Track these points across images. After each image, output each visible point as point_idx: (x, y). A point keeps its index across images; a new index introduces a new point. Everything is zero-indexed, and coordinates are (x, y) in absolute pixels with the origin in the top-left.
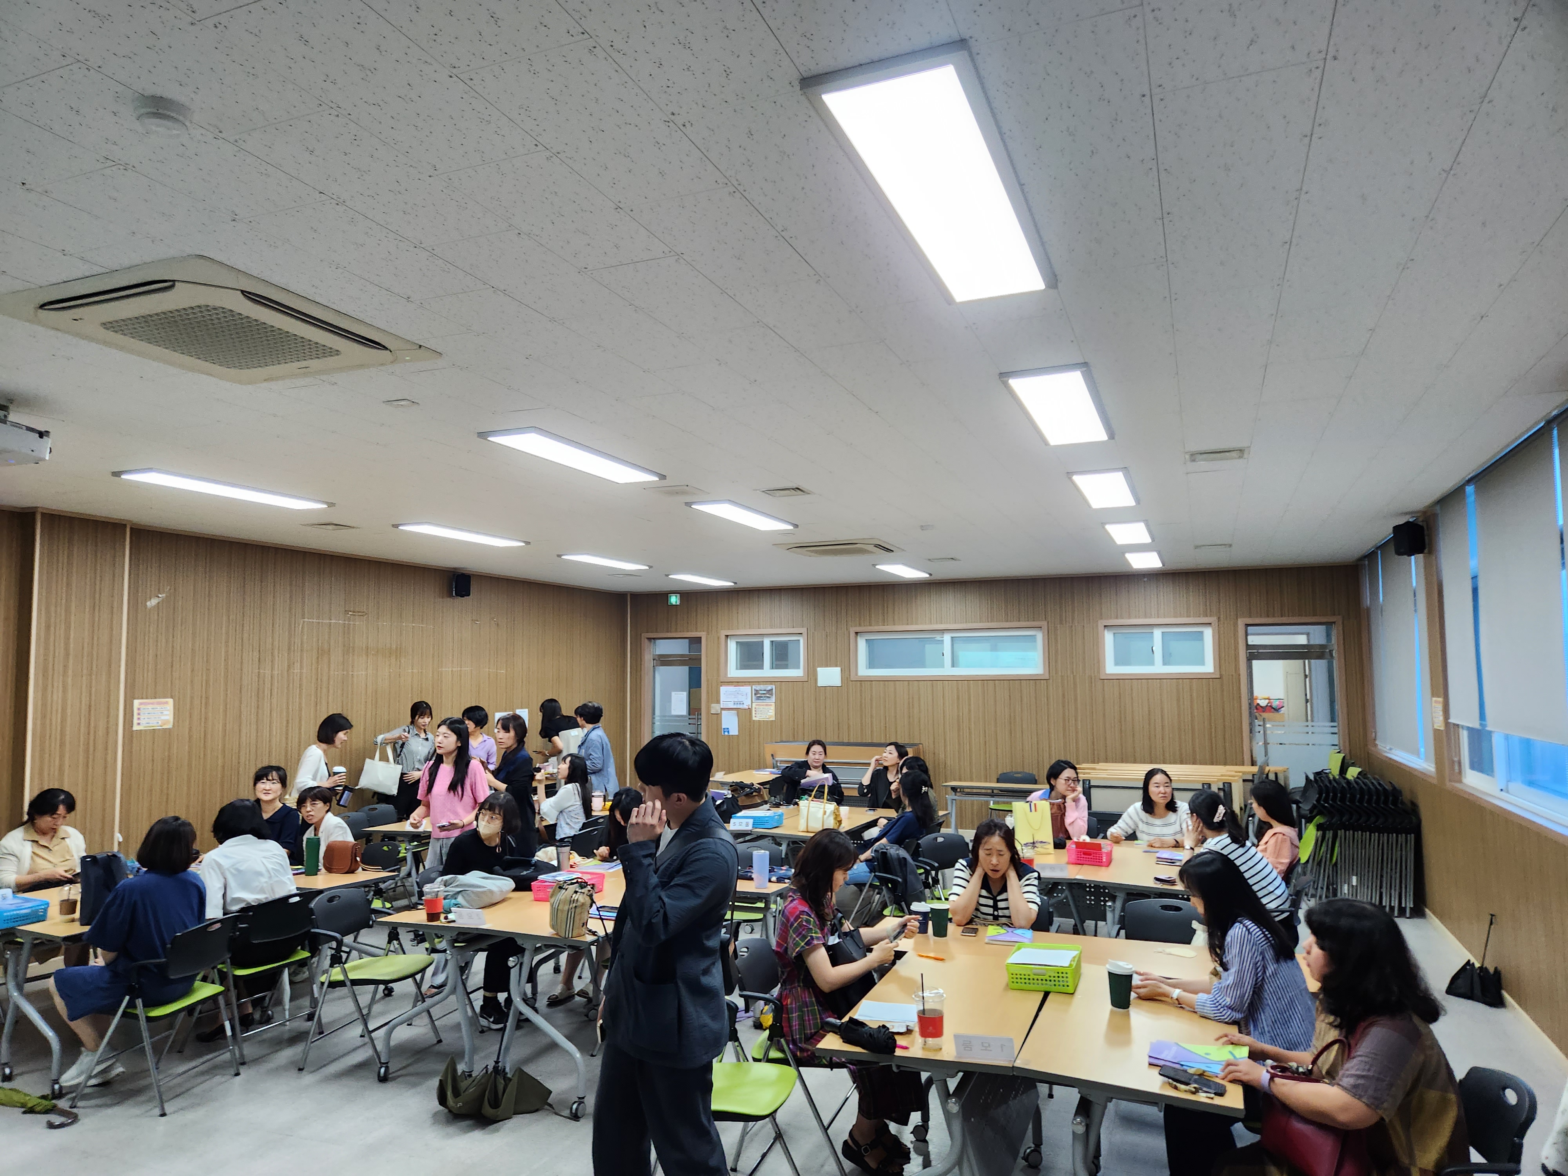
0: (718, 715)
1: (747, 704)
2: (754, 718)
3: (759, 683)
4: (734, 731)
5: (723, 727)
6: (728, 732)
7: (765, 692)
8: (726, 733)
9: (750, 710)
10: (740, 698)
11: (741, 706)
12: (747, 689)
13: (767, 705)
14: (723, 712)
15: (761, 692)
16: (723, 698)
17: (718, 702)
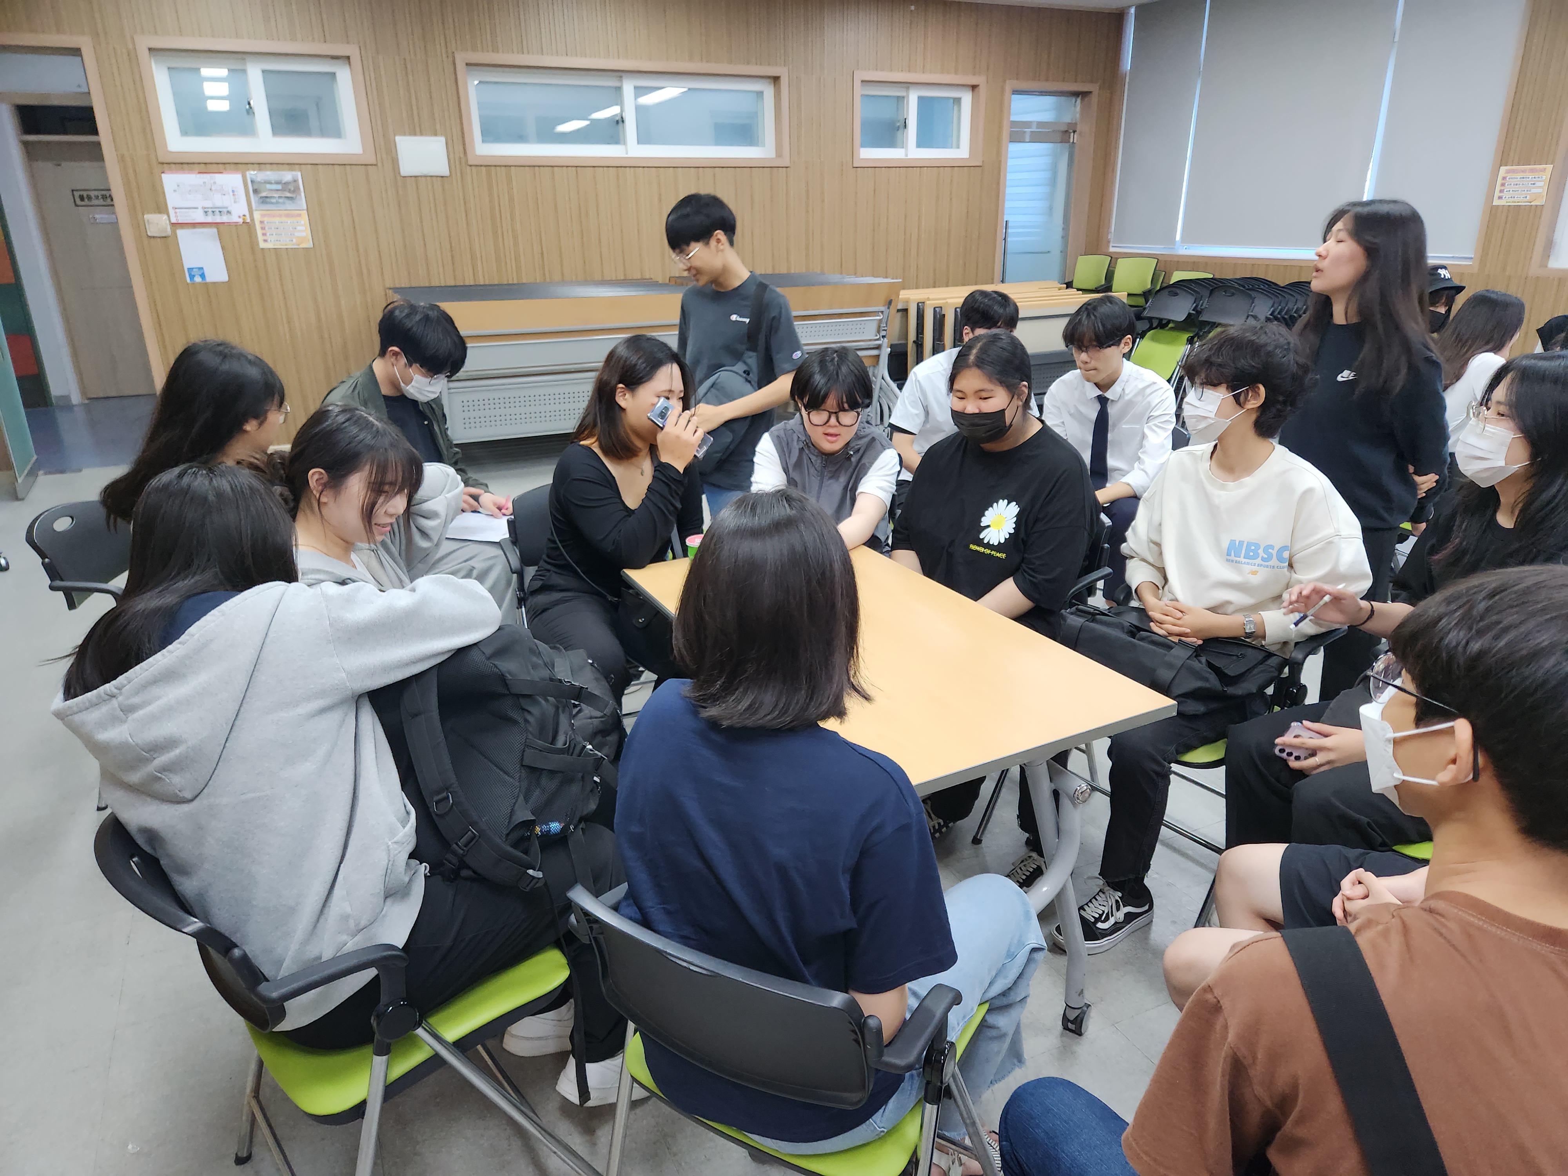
0: (168, 242)
1: (238, 211)
2: (262, 245)
3: (260, 165)
4: (217, 272)
5: (187, 265)
6: (203, 276)
7: (279, 187)
8: (198, 279)
9: (249, 226)
10: (219, 201)
11: (225, 219)
12: (232, 180)
13: (288, 216)
14: (180, 232)
15: (268, 186)
16: (172, 199)
17: (161, 207)
